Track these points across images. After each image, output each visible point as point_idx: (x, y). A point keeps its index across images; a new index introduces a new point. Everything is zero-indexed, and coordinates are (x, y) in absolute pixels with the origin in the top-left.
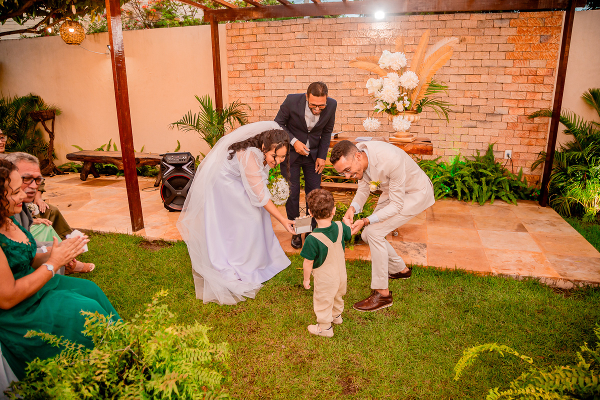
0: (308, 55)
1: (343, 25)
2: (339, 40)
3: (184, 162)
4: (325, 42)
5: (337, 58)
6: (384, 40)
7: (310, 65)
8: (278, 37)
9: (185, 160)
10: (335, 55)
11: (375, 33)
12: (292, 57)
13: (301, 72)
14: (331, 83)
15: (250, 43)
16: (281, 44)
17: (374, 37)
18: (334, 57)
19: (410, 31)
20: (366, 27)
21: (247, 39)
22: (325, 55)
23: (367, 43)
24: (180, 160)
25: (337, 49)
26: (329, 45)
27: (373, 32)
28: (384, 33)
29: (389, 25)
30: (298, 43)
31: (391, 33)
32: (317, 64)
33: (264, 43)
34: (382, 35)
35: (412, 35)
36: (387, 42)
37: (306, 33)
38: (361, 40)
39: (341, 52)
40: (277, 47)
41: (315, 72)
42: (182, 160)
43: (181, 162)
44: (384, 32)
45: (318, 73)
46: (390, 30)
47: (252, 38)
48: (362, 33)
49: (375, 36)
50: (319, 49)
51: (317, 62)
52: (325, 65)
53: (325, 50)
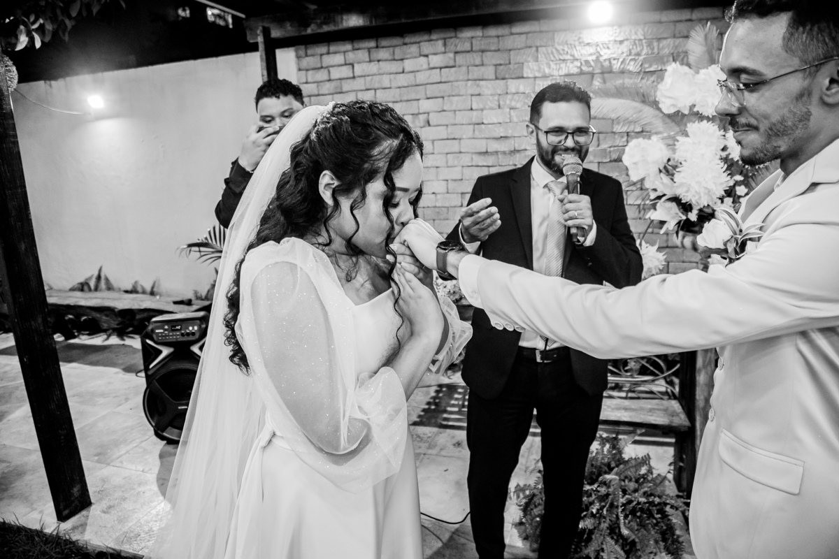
0: (456, 98)
1: (524, 36)
2: (516, 66)
3: (191, 338)
4: (489, 71)
5: (513, 104)
6: (610, 62)
7: (461, 117)
8: (395, 67)
9: (193, 334)
10: (509, 97)
11: (592, 50)
12: (425, 105)
13: (442, 132)
14: (504, 153)
15: (343, 82)
16: (402, 80)
17: (590, 58)
18: (508, 101)
19: (664, 43)
20: (571, 37)
21: (336, 73)
22: (491, 98)
23: (575, 70)
24: (182, 335)
25: (513, 85)
26: (497, 78)
27: (587, 48)
28: (608, 48)
29: (620, 33)
30: (435, 76)
31: (624, 48)
32: (475, 116)
33: (368, 79)
34: (605, 54)
35: (666, 51)
36: (616, 66)
37: (451, 55)
38: (563, 65)
39: (522, 89)
40: (394, 85)
41: (471, 132)
42: (188, 334)
43: (186, 339)
44: (610, 46)
45: (477, 134)
46: (621, 42)
47: (345, 72)
48: (563, 50)
49: (591, 55)
50: (478, 86)
51: (475, 113)
52: (491, 117)
53: (488, 88)
